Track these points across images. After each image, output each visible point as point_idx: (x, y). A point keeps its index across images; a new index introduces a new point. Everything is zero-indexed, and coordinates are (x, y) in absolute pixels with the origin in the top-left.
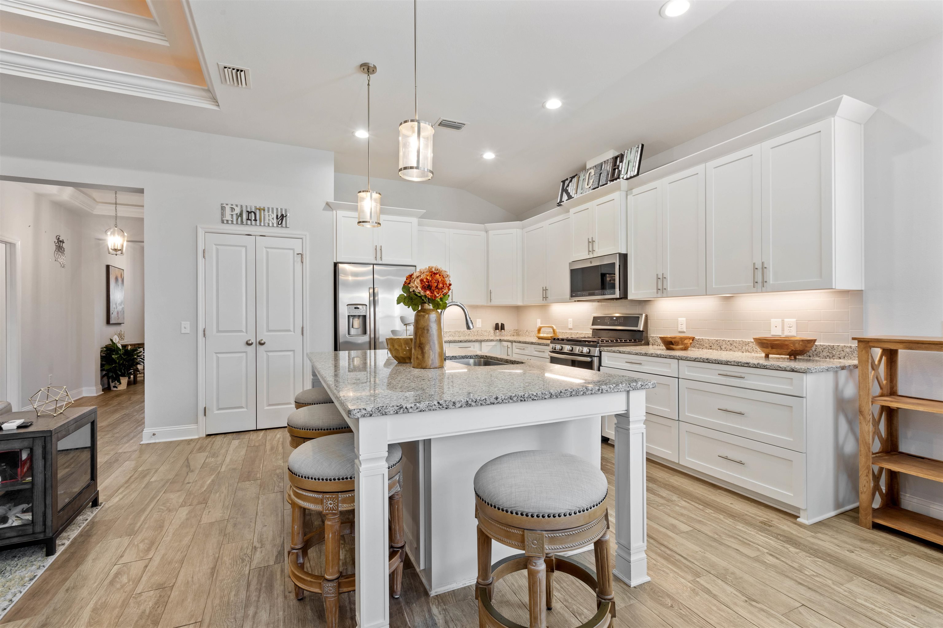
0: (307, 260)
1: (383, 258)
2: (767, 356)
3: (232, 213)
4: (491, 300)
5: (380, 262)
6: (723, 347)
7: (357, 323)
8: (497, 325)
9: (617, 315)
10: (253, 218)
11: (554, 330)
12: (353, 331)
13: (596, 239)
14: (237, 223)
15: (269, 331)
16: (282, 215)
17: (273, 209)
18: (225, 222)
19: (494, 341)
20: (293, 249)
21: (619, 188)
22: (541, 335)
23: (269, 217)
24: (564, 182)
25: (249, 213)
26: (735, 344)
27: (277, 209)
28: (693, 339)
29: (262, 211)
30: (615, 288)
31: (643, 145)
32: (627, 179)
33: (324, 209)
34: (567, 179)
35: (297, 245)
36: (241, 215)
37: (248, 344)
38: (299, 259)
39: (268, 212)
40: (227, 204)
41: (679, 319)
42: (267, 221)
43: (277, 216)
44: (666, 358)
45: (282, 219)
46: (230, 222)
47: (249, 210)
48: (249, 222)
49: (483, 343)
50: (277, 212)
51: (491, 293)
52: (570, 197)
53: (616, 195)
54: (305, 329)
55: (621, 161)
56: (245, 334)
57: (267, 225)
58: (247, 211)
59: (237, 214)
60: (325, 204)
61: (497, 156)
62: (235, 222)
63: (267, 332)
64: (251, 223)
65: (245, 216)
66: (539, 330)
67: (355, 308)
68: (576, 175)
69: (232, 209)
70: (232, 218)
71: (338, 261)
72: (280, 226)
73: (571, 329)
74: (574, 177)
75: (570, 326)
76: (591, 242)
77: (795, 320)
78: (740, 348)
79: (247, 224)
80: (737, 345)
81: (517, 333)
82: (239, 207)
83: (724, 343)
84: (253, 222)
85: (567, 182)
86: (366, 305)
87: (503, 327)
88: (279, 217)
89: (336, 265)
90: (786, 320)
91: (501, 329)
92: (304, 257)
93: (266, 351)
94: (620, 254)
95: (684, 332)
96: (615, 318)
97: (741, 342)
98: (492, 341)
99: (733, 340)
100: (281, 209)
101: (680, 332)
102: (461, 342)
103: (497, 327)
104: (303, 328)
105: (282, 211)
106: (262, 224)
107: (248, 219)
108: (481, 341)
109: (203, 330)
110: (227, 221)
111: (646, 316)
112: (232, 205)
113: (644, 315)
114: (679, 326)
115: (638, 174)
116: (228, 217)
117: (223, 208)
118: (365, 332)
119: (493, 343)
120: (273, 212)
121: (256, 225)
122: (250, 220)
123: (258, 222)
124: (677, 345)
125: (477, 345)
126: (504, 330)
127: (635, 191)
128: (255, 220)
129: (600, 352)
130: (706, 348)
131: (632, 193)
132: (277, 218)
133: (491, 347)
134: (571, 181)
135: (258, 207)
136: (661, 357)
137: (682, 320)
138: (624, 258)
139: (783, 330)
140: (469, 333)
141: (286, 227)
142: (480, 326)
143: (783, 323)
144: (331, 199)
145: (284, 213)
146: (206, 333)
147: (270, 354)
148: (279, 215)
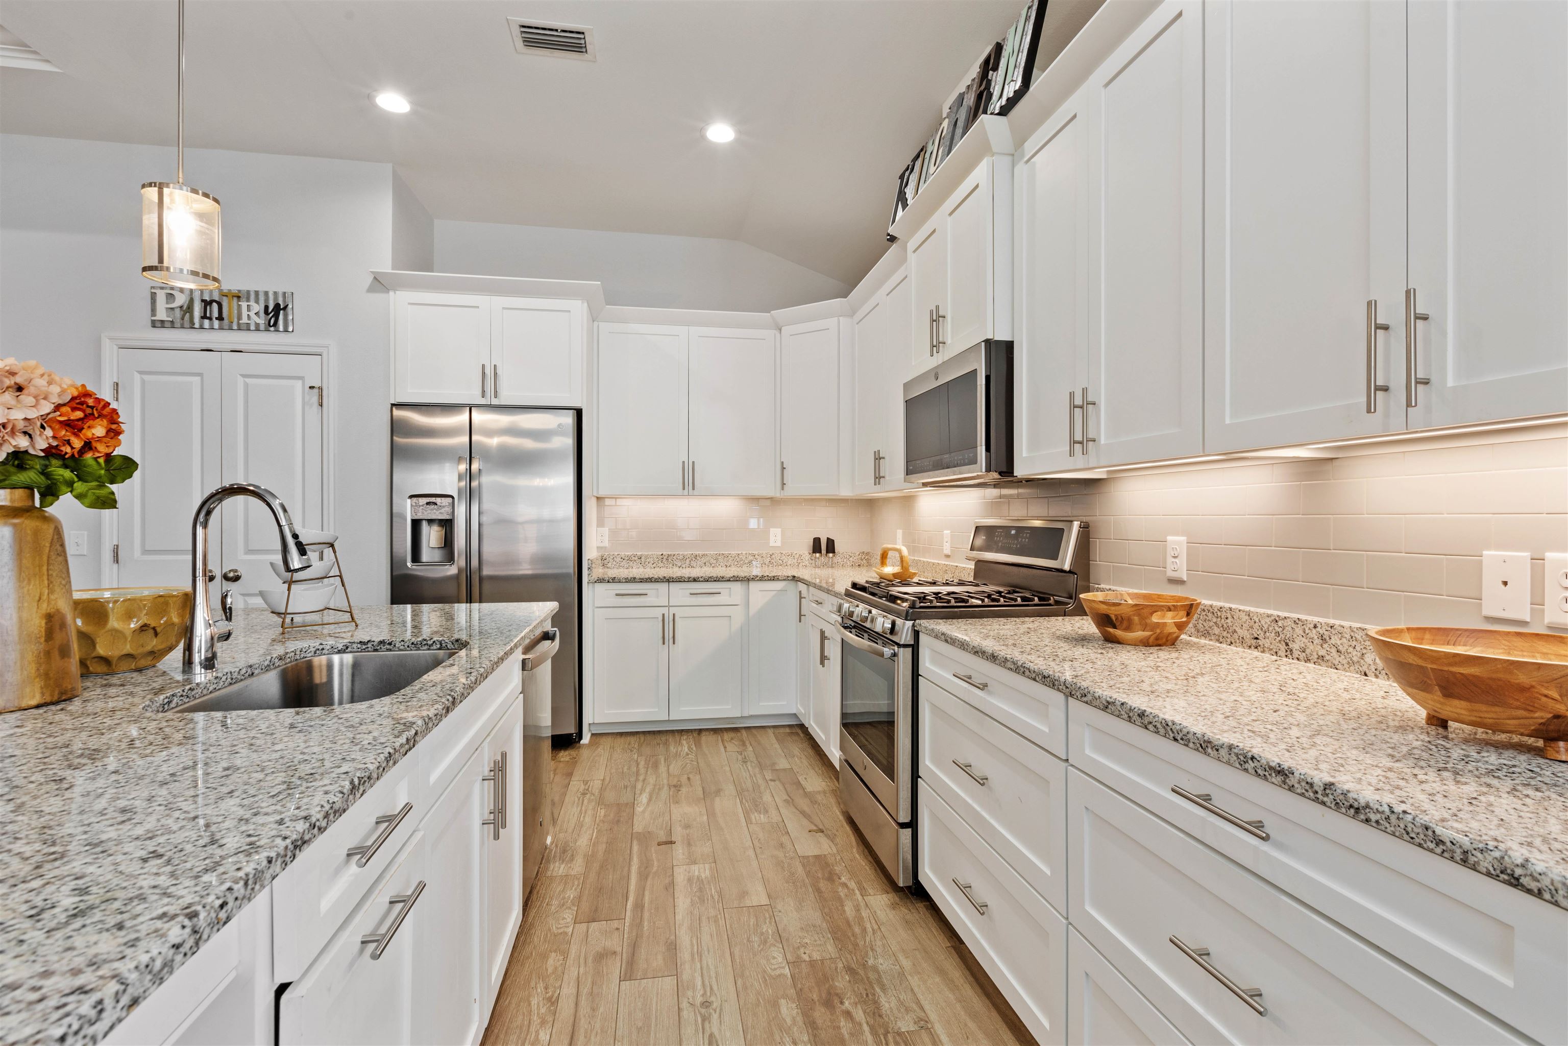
0: (330, 400)
1: (501, 392)
3: (171, 306)
4: (785, 485)
5: (495, 402)
6: (1295, 646)
8: (817, 543)
9: (1037, 523)
10: (216, 314)
11: (902, 558)
12: (425, 556)
13: (948, 310)
14: (182, 326)
15: (248, 551)
16: (277, 306)
17: (257, 294)
18: (158, 324)
19: (778, 579)
20: (301, 378)
21: (984, 149)
23: (249, 310)
24: (903, 176)
25: (207, 303)
26: (1335, 640)
27: (266, 294)
28: (1190, 609)
29: (235, 299)
30: (976, 445)
32: (1002, 111)
33: (371, 290)
34: (908, 167)
35: (310, 370)
36: (190, 308)
38: (315, 399)
39: (248, 300)
41: (1169, 538)
42: (244, 320)
43: (266, 307)
44: (1035, 680)
45: (277, 316)
46: (168, 324)
47: (208, 299)
48: (206, 323)
49: (752, 584)
50: (267, 300)
51: (783, 469)
53: (982, 171)
55: (995, 68)
57: (244, 327)
58: (203, 301)
59: (181, 307)
60: (370, 279)
62: (177, 325)
63: (245, 554)
64: (211, 324)
65: (198, 311)
66: (884, 557)
67: (427, 503)
68: (923, 148)
69: (170, 297)
70: (172, 315)
71: (399, 401)
72: (272, 329)
73: (948, 556)
74: (918, 156)
75: (947, 550)
76: (936, 319)
78: (1356, 657)
79: (202, 327)
80: (1344, 644)
81: (867, 560)
82: (186, 292)
83: (1299, 631)
84: (216, 324)
85: (906, 177)
86: (453, 498)
87: (831, 546)
88: (270, 310)
89: (393, 410)
90: (1553, 555)
91: (828, 552)
92: (325, 393)
93: (242, 595)
94: (989, 343)
95: (1179, 582)
96: (1013, 532)
97: (1359, 635)
98: (774, 579)
99: (1331, 621)
100: (275, 293)
101: (1171, 581)
102: (694, 580)
103: (816, 547)
105: (276, 298)
106: (235, 326)
107: (204, 317)
108: (748, 580)
109: (114, 548)
110: (162, 322)
111: (1085, 528)
112: (170, 289)
113: (1076, 525)
114: (1170, 560)
115: (1026, 85)
116: (163, 314)
117: (153, 297)
118: (450, 557)
119: (779, 585)
120: (257, 301)
121: (221, 328)
122: (210, 319)
123: (226, 321)
124: (1128, 628)
125: (737, 587)
126: (834, 552)
127: (1028, 147)
128: (220, 318)
129: (916, 634)
130: (1242, 641)
132: (266, 313)
133: (774, 593)
134: (913, 169)
135: (225, 291)
137: (1177, 542)
138: (1002, 352)
139: (1538, 601)
140: (751, 558)
141: (286, 331)
142: (779, 544)
143: (1538, 560)
144: (385, 265)
145: (281, 302)
146: (120, 554)
147: (251, 600)
148: (272, 306)
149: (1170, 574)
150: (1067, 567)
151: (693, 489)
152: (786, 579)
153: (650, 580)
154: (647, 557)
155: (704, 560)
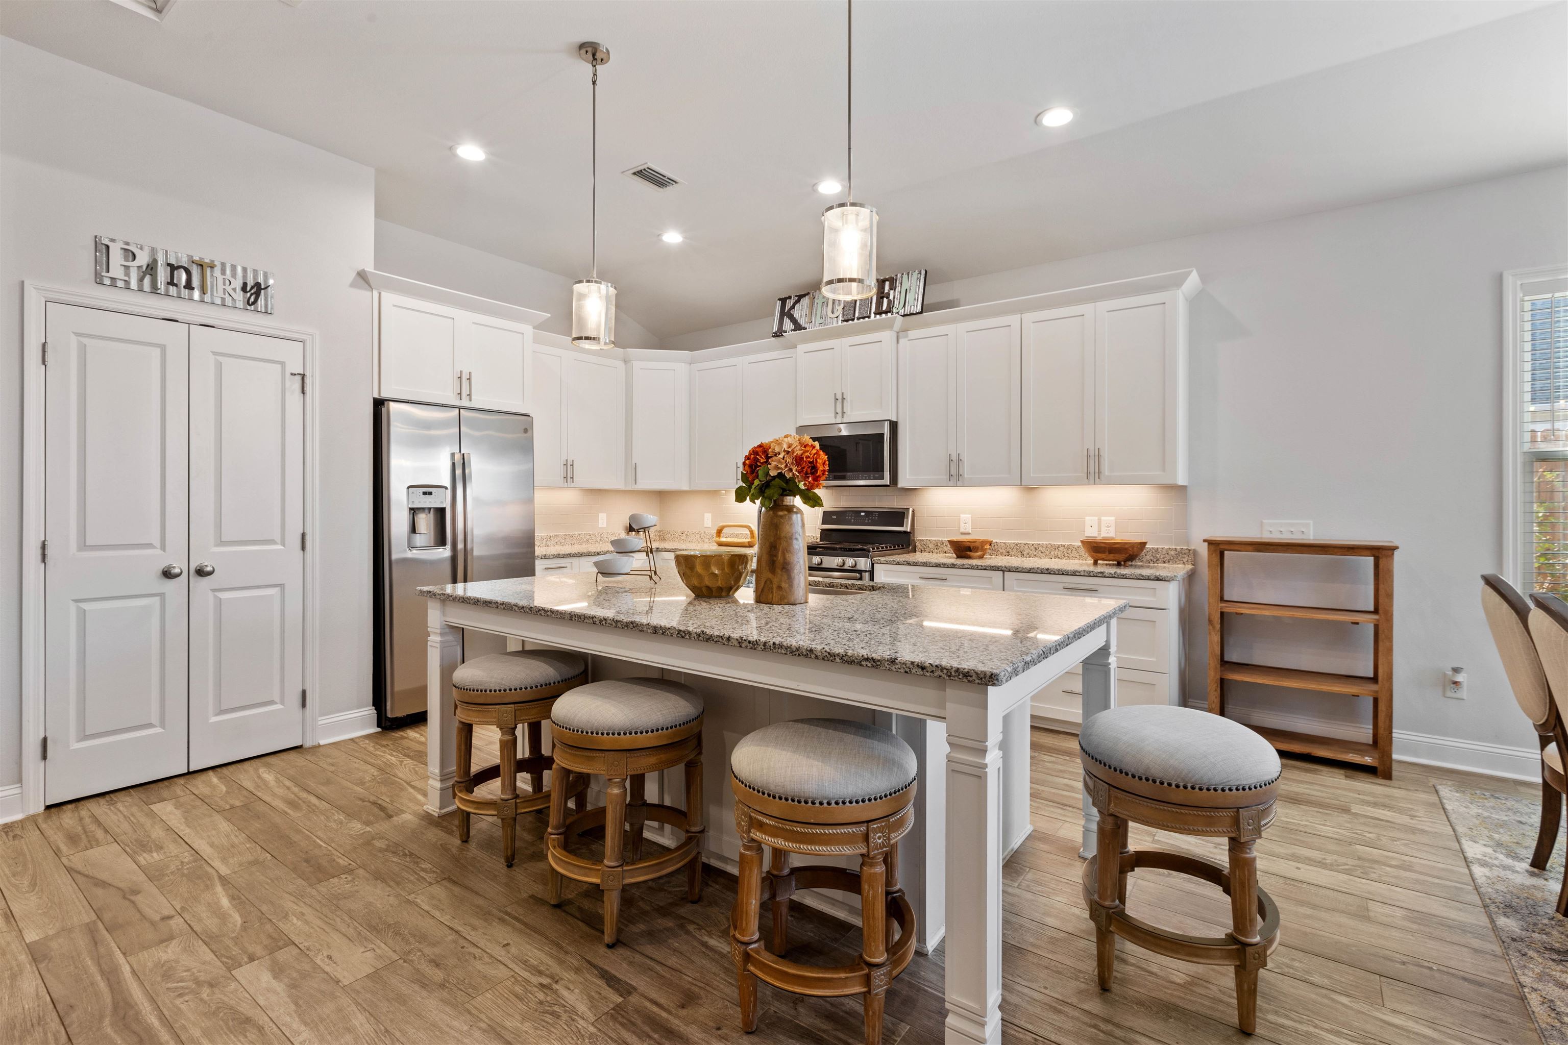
0: (314, 388)
1: (473, 396)
3: (127, 264)
4: (634, 480)
5: (468, 404)
6: (1025, 553)
7: (425, 523)
10: (184, 282)
11: (751, 532)
13: (848, 396)
14: (141, 290)
15: (222, 543)
16: (258, 285)
17: (234, 268)
18: (107, 282)
20: (283, 364)
21: (889, 326)
22: (723, 539)
23: (224, 284)
24: (783, 301)
25: (173, 268)
26: (1040, 549)
27: (245, 270)
29: (209, 270)
30: (883, 470)
32: (904, 315)
33: (353, 285)
34: (790, 297)
35: (291, 355)
36: (151, 269)
37: (167, 574)
38: (297, 386)
39: (223, 272)
40: (113, 240)
41: (962, 515)
42: (218, 293)
43: (245, 284)
44: (985, 569)
45: (257, 294)
46: (120, 284)
47: (172, 262)
48: (173, 290)
50: (245, 277)
51: (635, 467)
52: (798, 327)
53: (887, 336)
54: (309, 538)
55: (893, 288)
56: (159, 552)
57: (218, 301)
58: (169, 265)
59: (140, 267)
60: (354, 274)
61: (685, 238)
62: (134, 284)
63: (217, 545)
64: (179, 292)
65: (162, 275)
66: (719, 532)
67: (425, 493)
68: (808, 293)
69: (128, 254)
70: (127, 274)
71: (384, 395)
72: (250, 307)
74: (804, 296)
76: (840, 400)
77: (1113, 518)
78: (1048, 553)
79: (166, 294)
80: (1043, 550)
81: (660, 536)
82: (147, 250)
83: (1026, 547)
84: (185, 293)
85: (789, 303)
86: (446, 488)
88: (248, 289)
89: (379, 404)
90: (1102, 518)
92: (308, 381)
93: (214, 590)
94: (890, 421)
95: (969, 534)
96: (863, 514)
97: (1049, 546)
100: (255, 272)
101: (963, 534)
104: (304, 536)
105: (255, 276)
106: (208, 299)
107: (171, 283)
109: (39, 545)
110: (113, 280)
111: (913, 511)
112: (127, 244)
113: (911, 510)
114: (962, 525)
115: (923, 312)
116: (116, 271)
117: (101, 248)
118: (441, 541)
120: (234, 275)
121: (191, 298)
122: (176, 285)
123: (197, 292)
128: (189, 286)
129: (873, 565)
130: (1002, 554)
131: (907, 336)
132: (245, 290)
134: (798, 301)
135: (196, 258)
136: (977, 569)
137: (966, 517)
139: (1099, 531)
141: (266, 311)
142: (605, 526)
143: (1100, 522)
144: (368, 264)
145: (261, 280)
146: (49, 551)
147: (224, 595)
148: (250, 283)
149: (962, 530)
150: (909, 530)
153: (570, 556)
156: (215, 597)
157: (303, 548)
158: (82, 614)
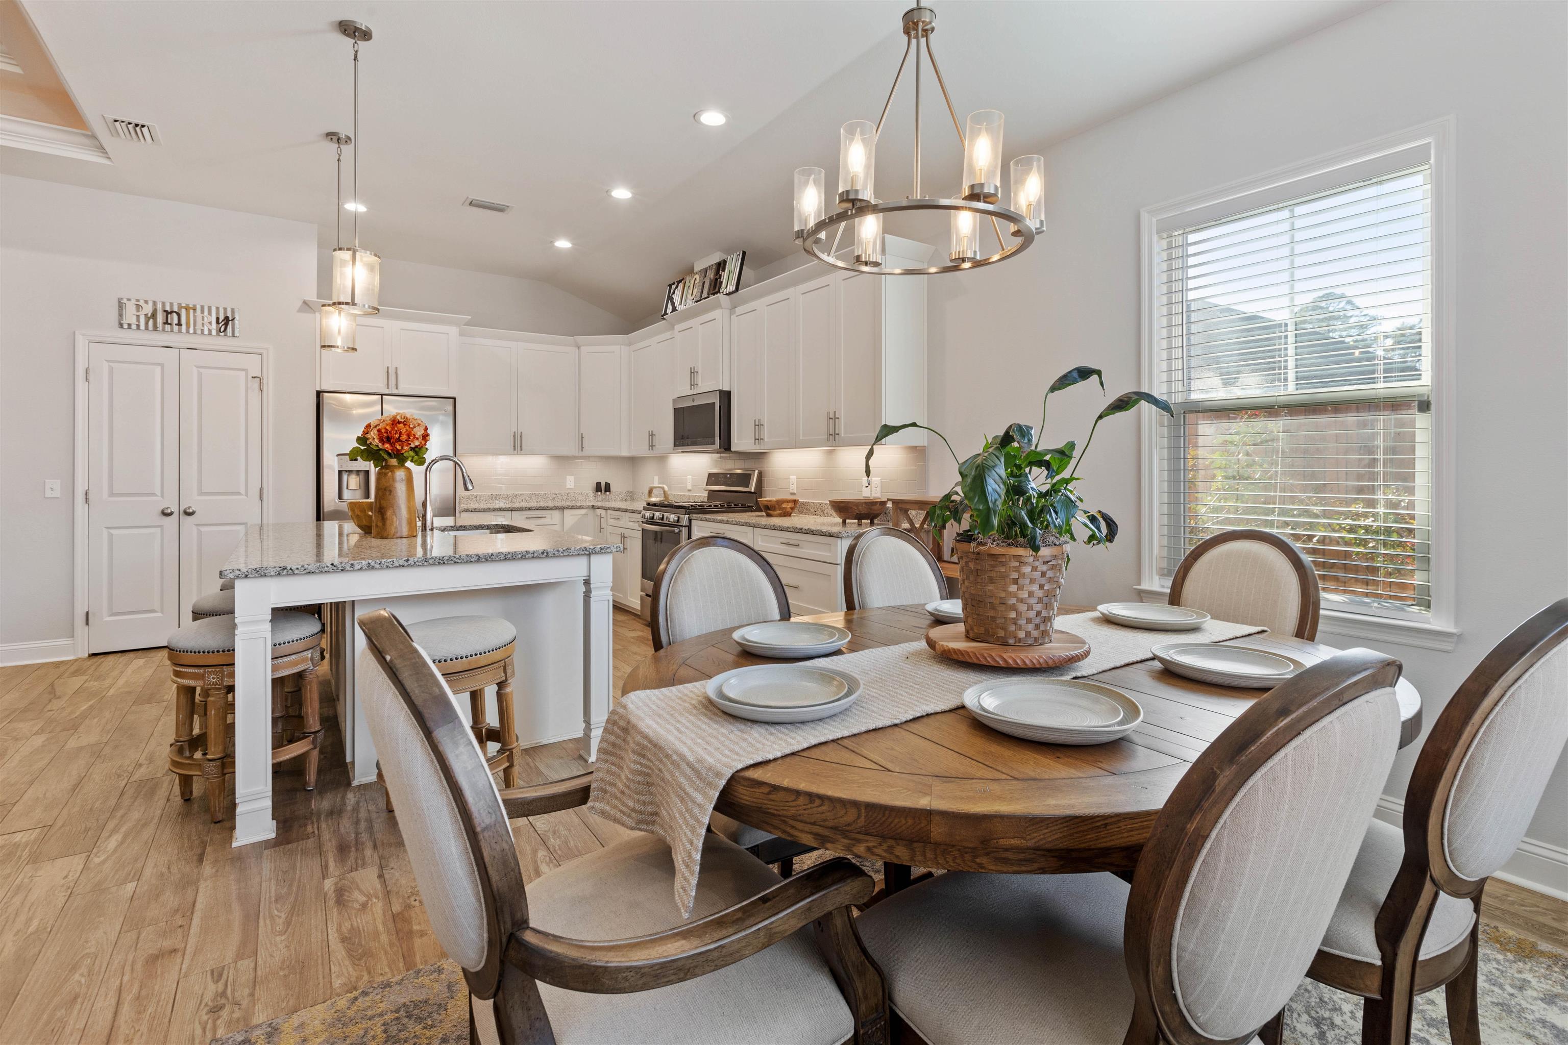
0: (268, 387)
1: (401, 385)
2: (844, 522)
3: (138, 314)
4: (583, 448)
5: (396, 392)
7: (354, 482)
8: (598, 486)
9: (739, 471)
10: (176, 321)
11: (664, 492)
12: (347, 494)
13: (699, 369)
14: (147, 328)
15: (201, 493)
16: (227, 318)
17: (210, 309)
18: (125, 326)
19: (583, 508)
20: (246, 370)
21: (718, 306)
23: (203, 319)
24: (670, 286)
25: (168, 313)
27: (218, 309)
28: (795, 502)
29: (191, 311)
30: (714, 437)
31: (744, 253)
32: (726, 294)
33: (300, 310)
34: (673, 283)
35: (252, 365)
36: (154, 315)
37: (166, 514)
38: (256, 386)
39: (202, 312)
40: (129, 300)
41: (791, 477)
42: (199, 326)
43: (218, 319)
45: (226, 325)
46: (134, 327)
47: (168, 308)
48: (168, 327)
49: (565, 511)
50: (217, 313)
51: (582, 437)
52: (674, 308)
53: (716, 314)
54: (265, 491)
55: (724, 270)
56: (160, 498)
57: (199, 332)
58: (165, 311)
59: (146, 315)
60: (300, 303)
61: (571, 246)
62: (142, 327)
63: (199, 495)
64: (172, 329)
65: (160, 318)
66: (650, 492)
68: (683, 279)
69: (138, 307)
70: (138, 320)
71: (324, 388)
72: (222, 334)
73: (690, 490)
74: (681, 281)
75: (689, 487)
76: (694, 373)
77: (880, 479)
79: (164, 330)
81: (622, 496)
82: (151, 304)
83: (826, 507)
84: (176, 328)
85: (673, 287)
87: (608, 488)
88: (220, 321)
89: (319, 394)
90: (874, 479)
91: (606, 491)
92: (264, 382)
93: (196, 525)
94: (721, 392)
95: (794, 494)
96: (728, 476)
98: (580, 507)
100: (225, 309)
101: (787, 493)
102: (530, 509)
103: (598, 488)
104: (261, 490)
105: (225, 312)
106: (191, 331)
107: (166, 323)
108: (562, 509)
109: (84, 493)
110: (129, 325)
111: (760, 472)
112: (138, 301)
113: (755, 472)
114: (789, 485)
115: (737, 289)
116: (130, 319)
117: (121, 306)
118: (367, 496)
119: (583, 511)
120: (210, 313)
121: (181, 332)
122: (170, 324)
123: (184, 327)
124: (774, 510)
125: (556, 514)
126: (610, 491)
127: (739, 310)
128: (179, 324)
129: (690, 520)
130: (812, 513)
131: (735, 313)
132: (218, 322)
133: (581, 515)
134: (677, 286)
135: (183, 305)
137: (793, 478)
138: (726, 396)
139: (871, 491)
140: (554, 496)
141: (233, 335)
143: (871, 482)
144: (312, 296)
145: (229, 315)
146: (91, 496)
147: (203, 529)
148: (222, 318)
149: (791, 491)
150: (753, 491)
151: (521, 450)
152: (588, 507)
153: (499, 510)
154: (481, 496)
155: (522, 498)
156: (198, 529)
157: (261, 498)
158: (111, 536)
